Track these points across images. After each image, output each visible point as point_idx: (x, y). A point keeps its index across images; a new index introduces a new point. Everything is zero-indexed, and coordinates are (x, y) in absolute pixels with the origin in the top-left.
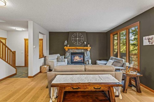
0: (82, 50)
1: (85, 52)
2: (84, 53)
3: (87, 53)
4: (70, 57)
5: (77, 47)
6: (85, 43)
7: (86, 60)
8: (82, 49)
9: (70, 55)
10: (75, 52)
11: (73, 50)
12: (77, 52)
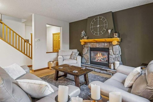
0: (106, 44)
1: (111, 48)
2: (108, 49)
3: (114, 50)
4: (88, 55)
5: (96, 40)
6: (109, 31)
7: (111, 61)
8: (104, 42)
9: (89, 52)
10: (95, 47)
11: (92, 43)
12: (98, 46)
